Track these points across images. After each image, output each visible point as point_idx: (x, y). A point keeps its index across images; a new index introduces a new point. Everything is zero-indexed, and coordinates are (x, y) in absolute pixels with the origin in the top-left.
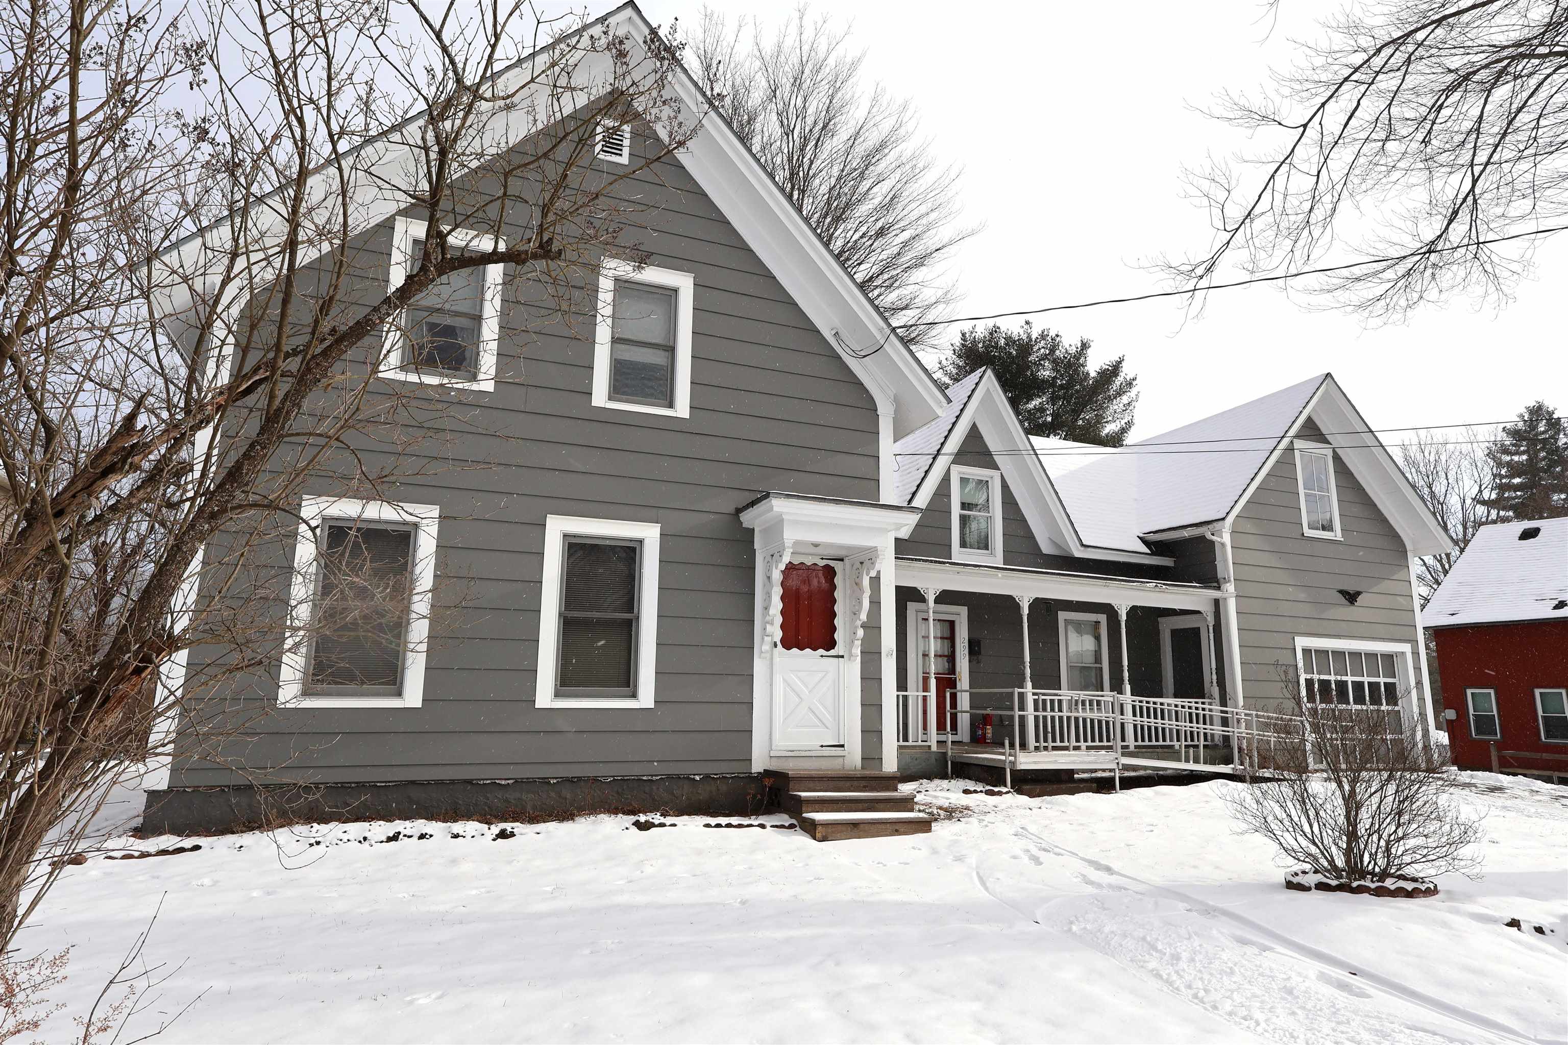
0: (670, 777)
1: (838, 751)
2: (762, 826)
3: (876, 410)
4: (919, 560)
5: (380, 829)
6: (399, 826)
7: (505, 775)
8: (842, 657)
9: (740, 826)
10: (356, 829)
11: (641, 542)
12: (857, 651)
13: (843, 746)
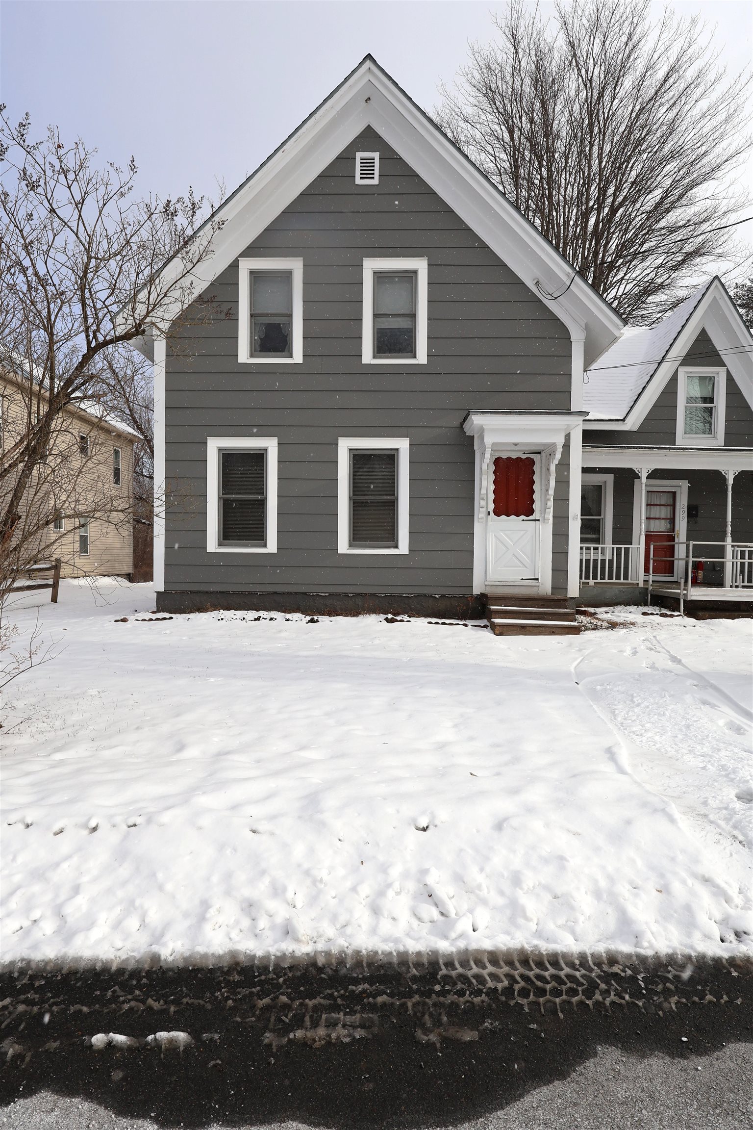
0: (419, 595)
1: (534, 583)
2: (466, 625)
3: (570, 338)
4: (631, 447)
5: (253, 614)
6: (261, 613)
7: (324, 591)
8: (538, 520)
9: (451, 624)
10: (240, 614)
11: (397, 450)
12: (550, 516)
13: (537, 579)
